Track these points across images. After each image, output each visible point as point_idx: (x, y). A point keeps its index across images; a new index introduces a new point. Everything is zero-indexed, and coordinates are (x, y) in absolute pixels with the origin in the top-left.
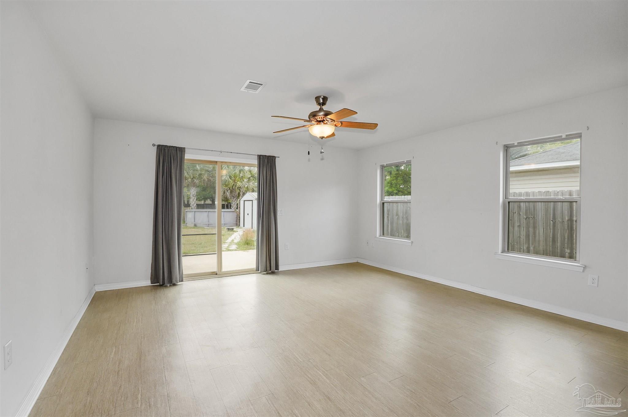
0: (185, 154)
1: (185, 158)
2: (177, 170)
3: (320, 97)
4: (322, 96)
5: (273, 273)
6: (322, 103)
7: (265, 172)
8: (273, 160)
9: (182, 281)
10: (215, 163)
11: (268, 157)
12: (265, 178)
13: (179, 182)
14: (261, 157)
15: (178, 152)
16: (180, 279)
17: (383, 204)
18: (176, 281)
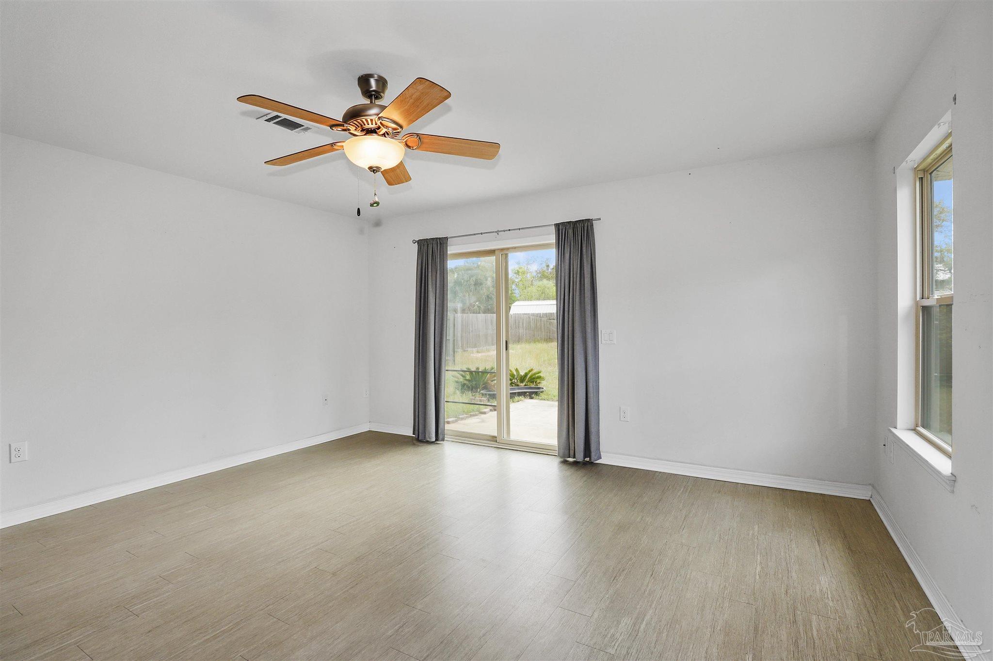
0: (448, 248)
3: (371, 76)
5: (581, 465)
6: (374, 91)
7: (567, 256)
8: (586, 228)
9: (443, 440)
10: (491, 252)
11: (574, 224)
12: (567, 267)
13: (440, 292)
14: (561, 226)
15: (439, 245)
16: (440, 437)
17: (926, 310)
18: (430, 438)
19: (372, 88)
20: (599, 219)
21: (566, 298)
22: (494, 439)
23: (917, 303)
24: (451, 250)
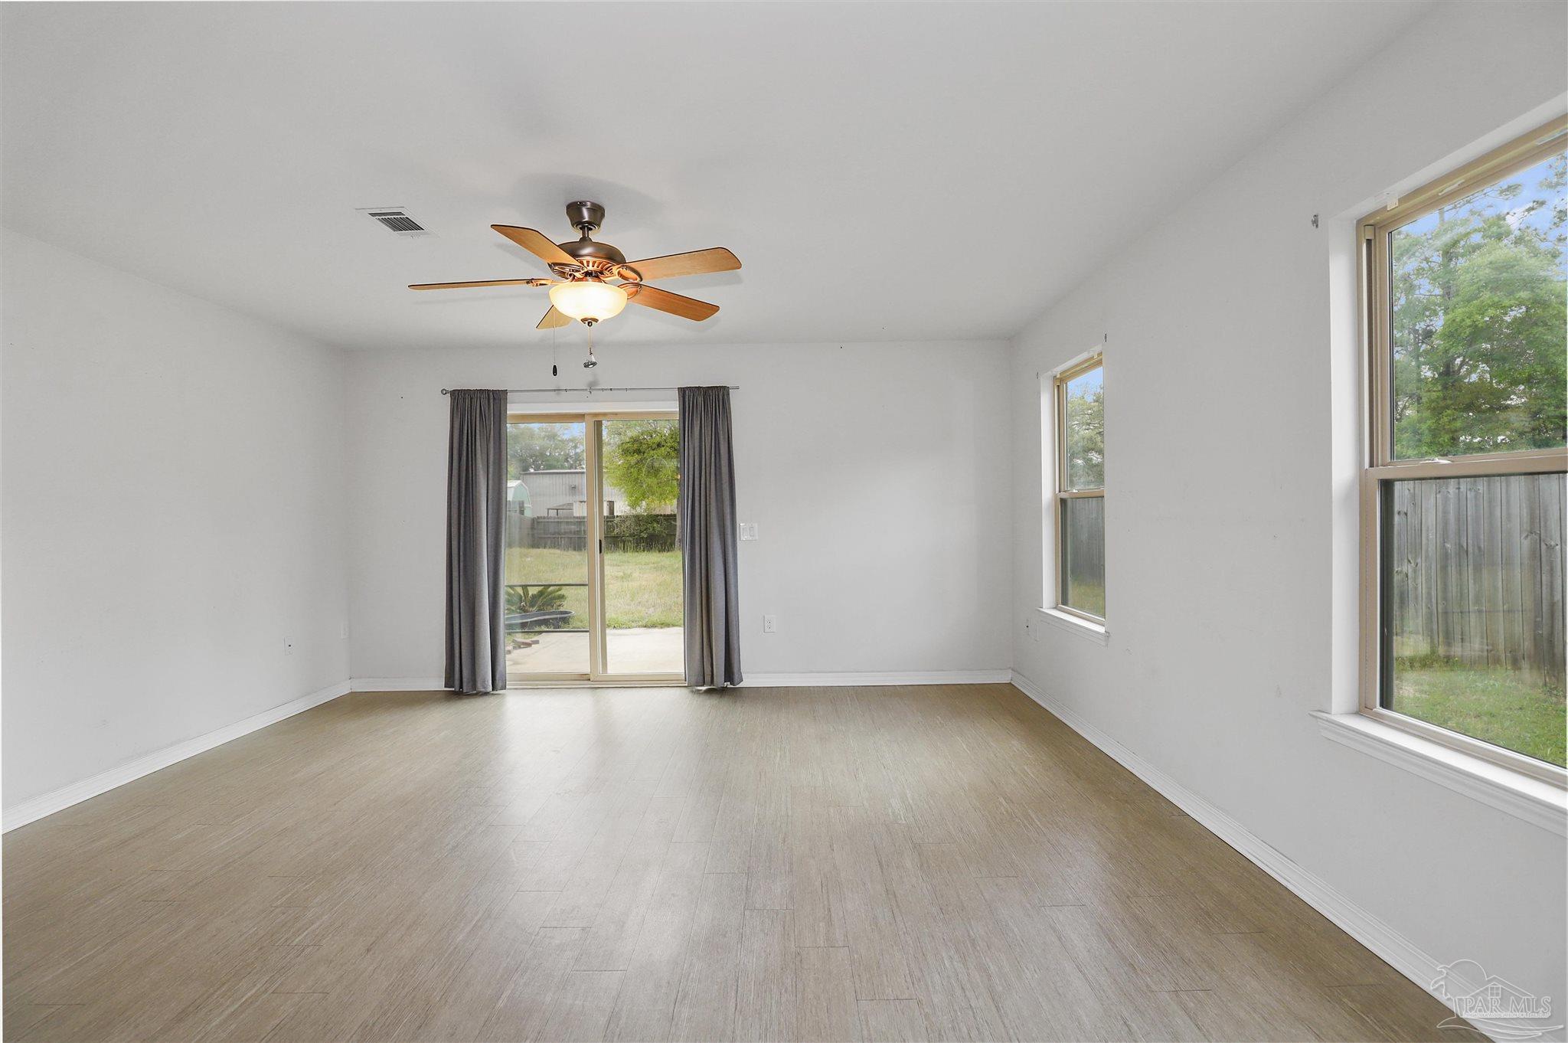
0: (508, 405)
1: (508, 413)
2: (488, 441)
3: (582, 204)
4: (589, 203)
5: (721, 692)
6: (587, 222)
7: (697, 429)
8: (721, 397)
9: (504, 688)
10: (580, 417)
11: (706, 392)
12: (697, 444)
13: (494, 469)
14: (687, 392)
15: (492, 401)
16: (499, 683)
17: (1063, 502)
18: (484, 688)
19: (583, 218)
20: (737, 388)
21: (697, 483)
22: (585, 677)
23: (1055, 495)
24: (512, 409)
